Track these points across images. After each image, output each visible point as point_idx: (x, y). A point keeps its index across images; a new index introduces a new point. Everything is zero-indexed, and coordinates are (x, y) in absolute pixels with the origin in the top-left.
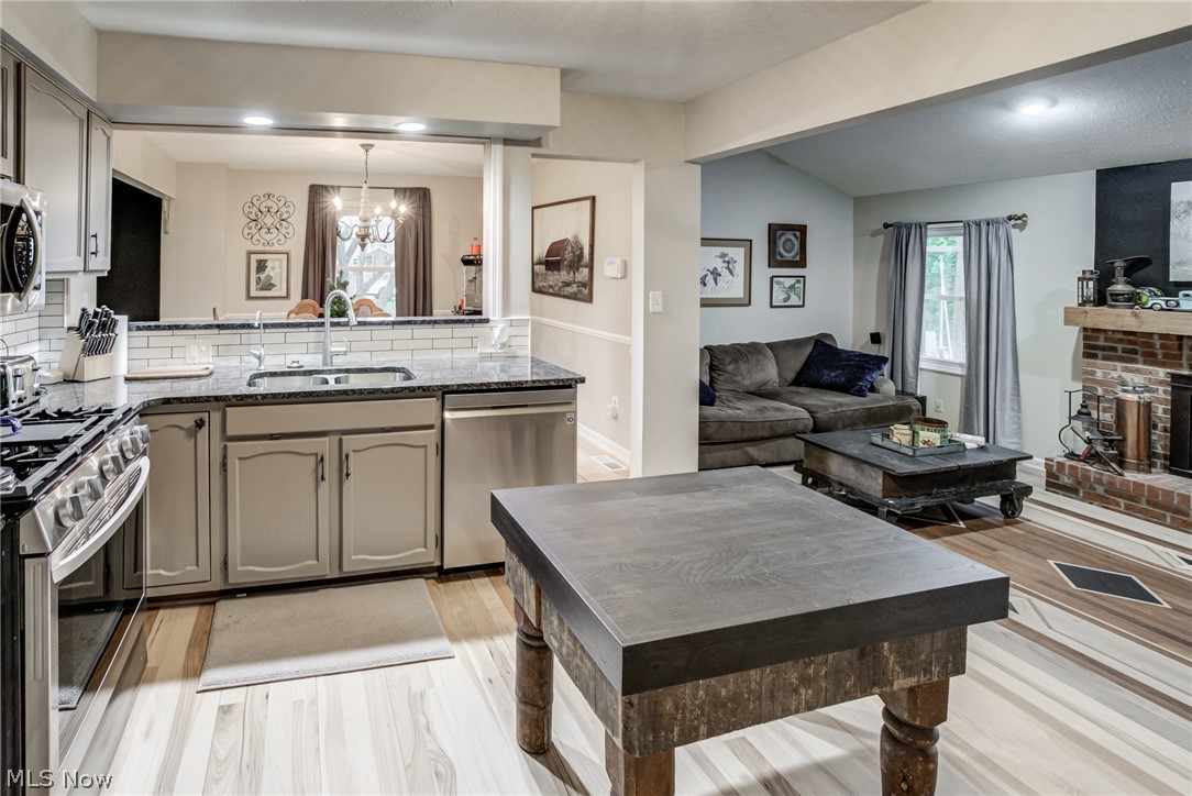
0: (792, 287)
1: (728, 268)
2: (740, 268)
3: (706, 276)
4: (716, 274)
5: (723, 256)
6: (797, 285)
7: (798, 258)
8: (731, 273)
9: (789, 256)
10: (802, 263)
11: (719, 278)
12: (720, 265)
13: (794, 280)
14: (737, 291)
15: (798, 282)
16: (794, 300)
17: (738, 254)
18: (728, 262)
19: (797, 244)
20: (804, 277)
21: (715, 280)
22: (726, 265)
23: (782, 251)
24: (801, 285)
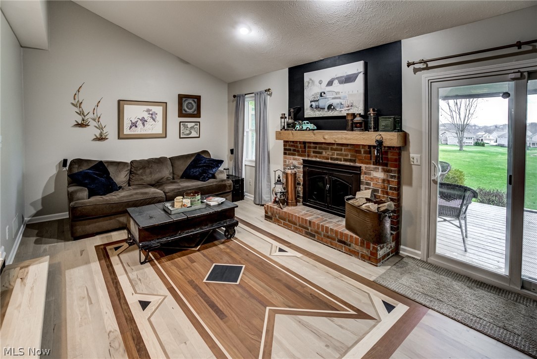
0: (192, 128)
1: (152, 118)
2: (160, 118)
3: (137, 122)
4: (144, 121)
5: (148, 111)
6: (195, 127)
7: (196, 113)
8: (154, 120)
9: (190, 111)
10: (198, 115)
11: (145, 123)
12: (146, 116)
13: (193, 124)
14: (158, 129)
15: (197, 125)
16: (194, 134)
17: (159, 110)
18: (152, 114)
19: (195, 105)
20: (199, 122)
21: (144, 124)
22: (150, 116)
23: (186, 109)
24: (198, 127)
